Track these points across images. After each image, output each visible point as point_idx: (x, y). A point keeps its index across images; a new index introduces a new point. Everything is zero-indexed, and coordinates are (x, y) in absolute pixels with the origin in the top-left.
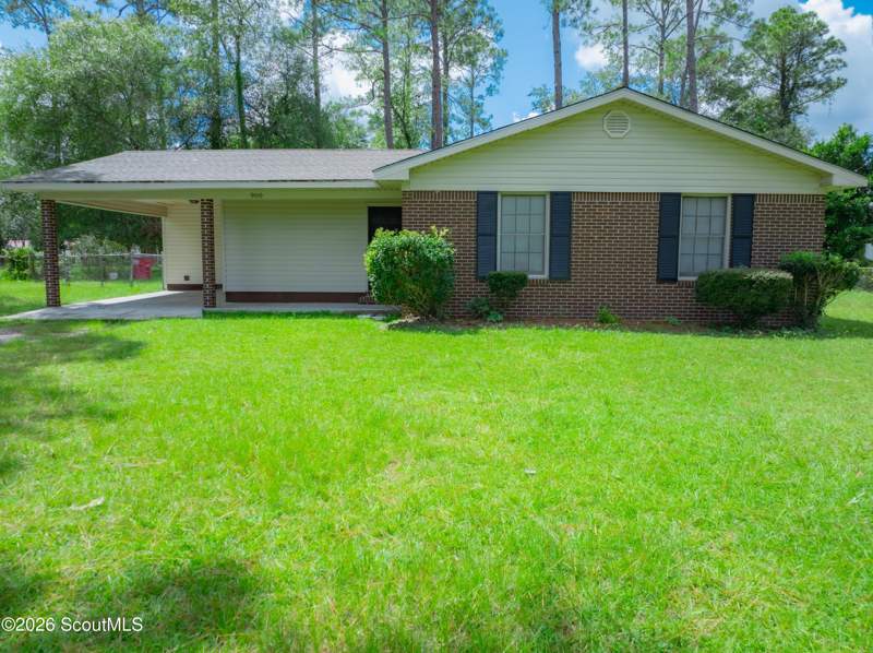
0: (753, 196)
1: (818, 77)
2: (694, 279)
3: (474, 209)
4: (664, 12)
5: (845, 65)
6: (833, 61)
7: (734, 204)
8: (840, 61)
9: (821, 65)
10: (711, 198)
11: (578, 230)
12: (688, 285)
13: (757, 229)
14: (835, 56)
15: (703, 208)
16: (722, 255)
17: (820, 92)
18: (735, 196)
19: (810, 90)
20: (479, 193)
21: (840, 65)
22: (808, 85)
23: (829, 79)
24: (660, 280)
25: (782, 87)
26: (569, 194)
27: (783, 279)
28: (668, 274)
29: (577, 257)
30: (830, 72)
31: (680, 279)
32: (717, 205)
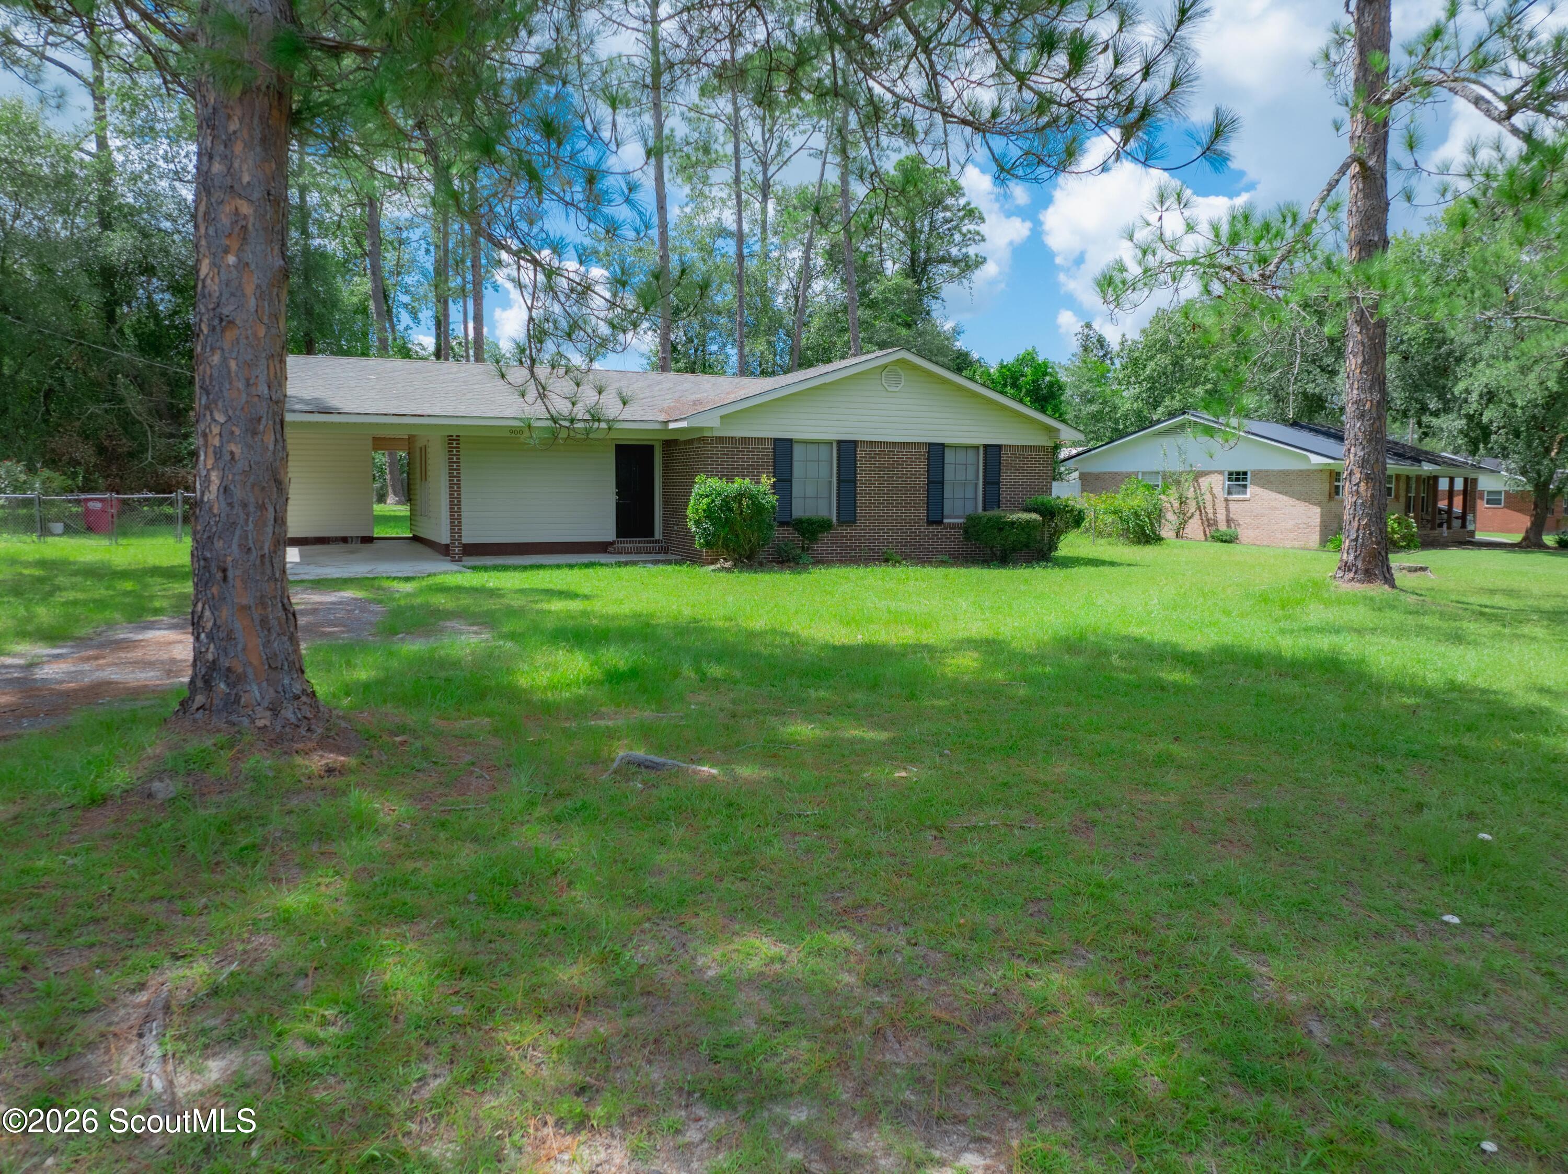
0: (999, 447)
1: (954, 251)
2: (961, 521)
3: (771, 456)
4: (765, 142)
5: (983, 240)
6: (969, 232)
7: (985, 453)
8: (978, 233)
9: (957, 237)
10: (967, 447)
11: (862, 476)
12: (953, 526)
13: (1003, 476)
14: (972, 227)
15: (961, 456)
16: (976, 498)
17: (956, 270)
18: (986, 447)
19: (945, 267)
20: (776, 440)
21: (977, 238)
22: (943, 260)
23: (966, 256)
24: (930, 523)
25: (913, 260)
26: (855, 443)
27: (1035, 520)
28: (935, 520)
29: (861, 501)
30: (967, 246)
31: (945, 521)
32: (971, 454)
